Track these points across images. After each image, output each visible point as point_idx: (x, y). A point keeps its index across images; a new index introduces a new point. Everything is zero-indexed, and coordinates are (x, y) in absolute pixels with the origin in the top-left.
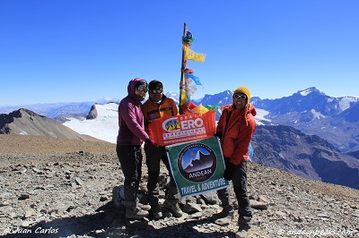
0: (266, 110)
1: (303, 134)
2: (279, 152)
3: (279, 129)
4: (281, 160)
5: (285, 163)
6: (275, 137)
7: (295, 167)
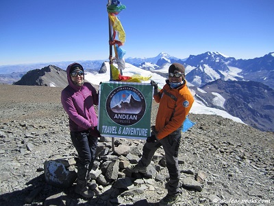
0: (239, 68)
1: (271, 89)
2: (248, 103)
3: (250, 85)
4: (249, 109)
5: (253, 112)
6: (246, 91)
7: (261, 116)
